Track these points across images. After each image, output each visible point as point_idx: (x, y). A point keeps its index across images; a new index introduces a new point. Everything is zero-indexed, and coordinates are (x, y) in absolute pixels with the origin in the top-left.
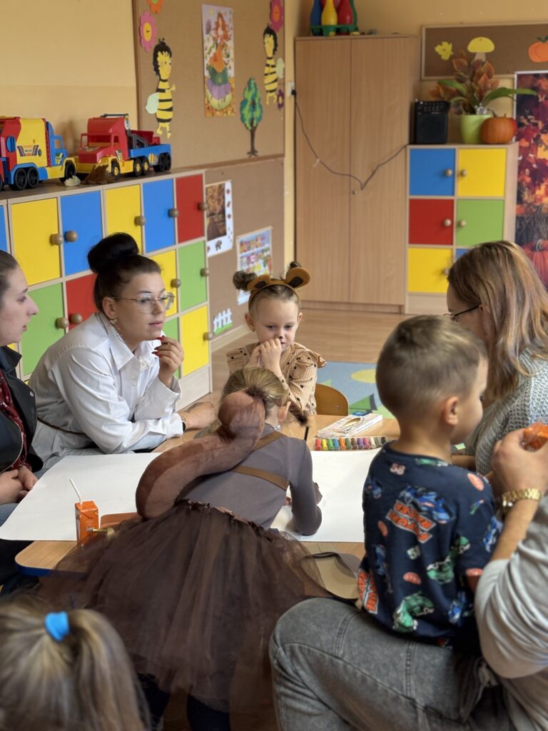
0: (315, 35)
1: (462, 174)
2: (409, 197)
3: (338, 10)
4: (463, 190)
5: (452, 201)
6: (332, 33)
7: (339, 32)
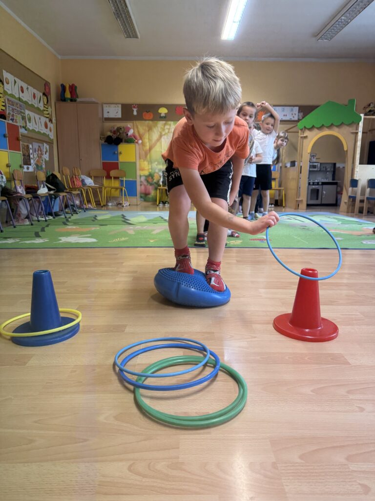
0: (63, 101)
1: (121, 153)
2: (102, 161)
3: (71, 93)
4: (121, 159)
5: (118, 163)
6: (69, 101)
7: (71, 100)
